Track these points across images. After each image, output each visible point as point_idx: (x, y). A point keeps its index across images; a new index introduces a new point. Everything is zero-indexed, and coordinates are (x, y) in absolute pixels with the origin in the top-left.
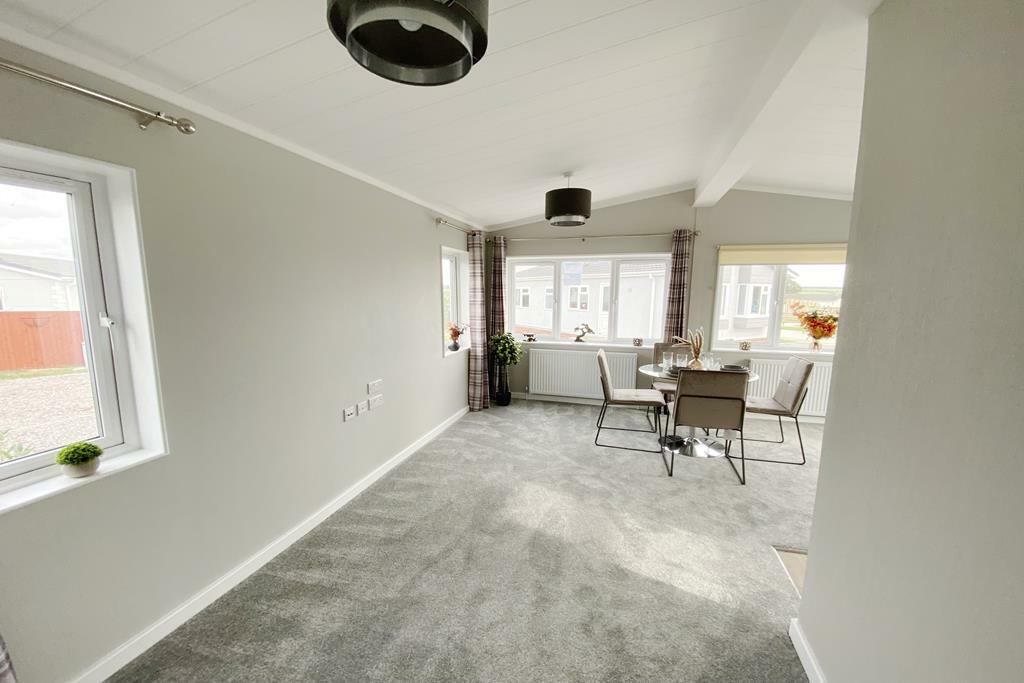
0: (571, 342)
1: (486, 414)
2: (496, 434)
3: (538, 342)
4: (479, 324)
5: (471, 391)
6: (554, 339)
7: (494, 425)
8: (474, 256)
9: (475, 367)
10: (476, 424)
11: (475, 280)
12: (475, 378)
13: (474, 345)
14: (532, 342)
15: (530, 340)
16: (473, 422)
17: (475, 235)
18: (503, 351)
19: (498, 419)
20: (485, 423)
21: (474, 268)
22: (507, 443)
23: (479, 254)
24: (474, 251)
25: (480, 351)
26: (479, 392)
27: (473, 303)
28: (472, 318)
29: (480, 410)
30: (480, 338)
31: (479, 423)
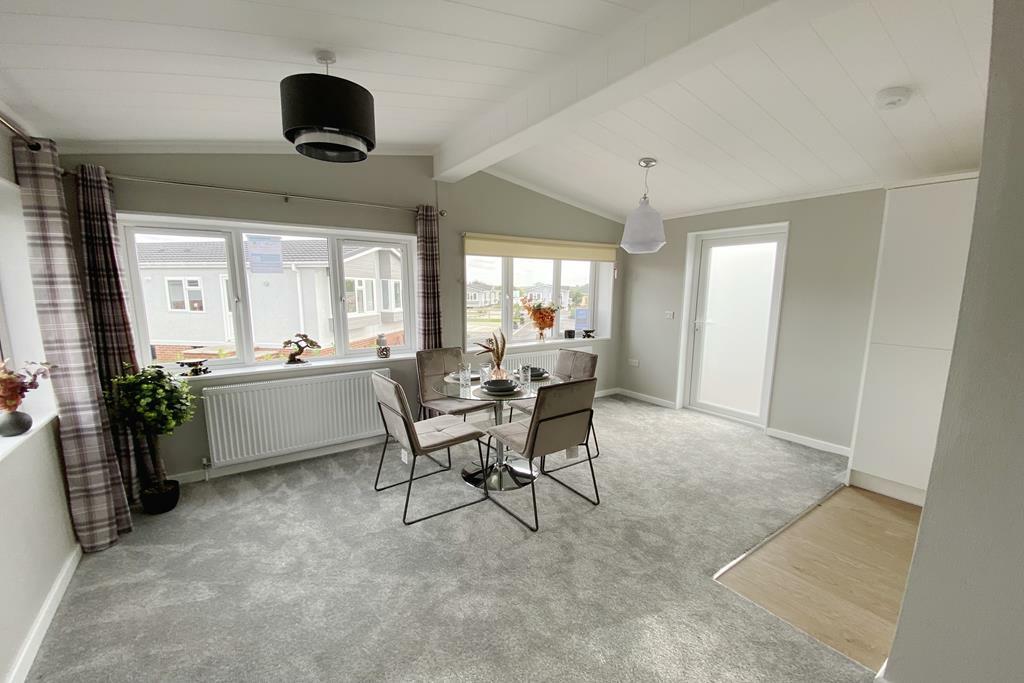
0: (282, 366)
1: (140, 549)
2: (204, 593)
3: (215, 373)
4: (76, 359)
5: (80, 511)
6: (243, 365)
7: (177, 570)
8: (39, 198)
9: (82, 455)
10: (127, 588)
11: (48, 256)
12: (86, 481)
13: (68, 406)
14: (203, 376)
15: (196, 372)
16: (114, 582)
17: (37, 147)
18: (151, 406)
19: (175, 550)
20: (149, 573)
21: (43, 226)
22: (246, 605)
23: (52, 195)
24: (37, 186)
25: (88, 417)
26: (102, 507)
27: (49, 309)
28: (52, 344)
29: (112, 543)
30: (82, 390)
31: (131, 579)
